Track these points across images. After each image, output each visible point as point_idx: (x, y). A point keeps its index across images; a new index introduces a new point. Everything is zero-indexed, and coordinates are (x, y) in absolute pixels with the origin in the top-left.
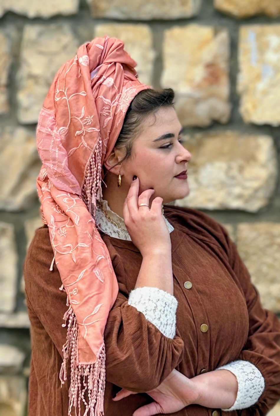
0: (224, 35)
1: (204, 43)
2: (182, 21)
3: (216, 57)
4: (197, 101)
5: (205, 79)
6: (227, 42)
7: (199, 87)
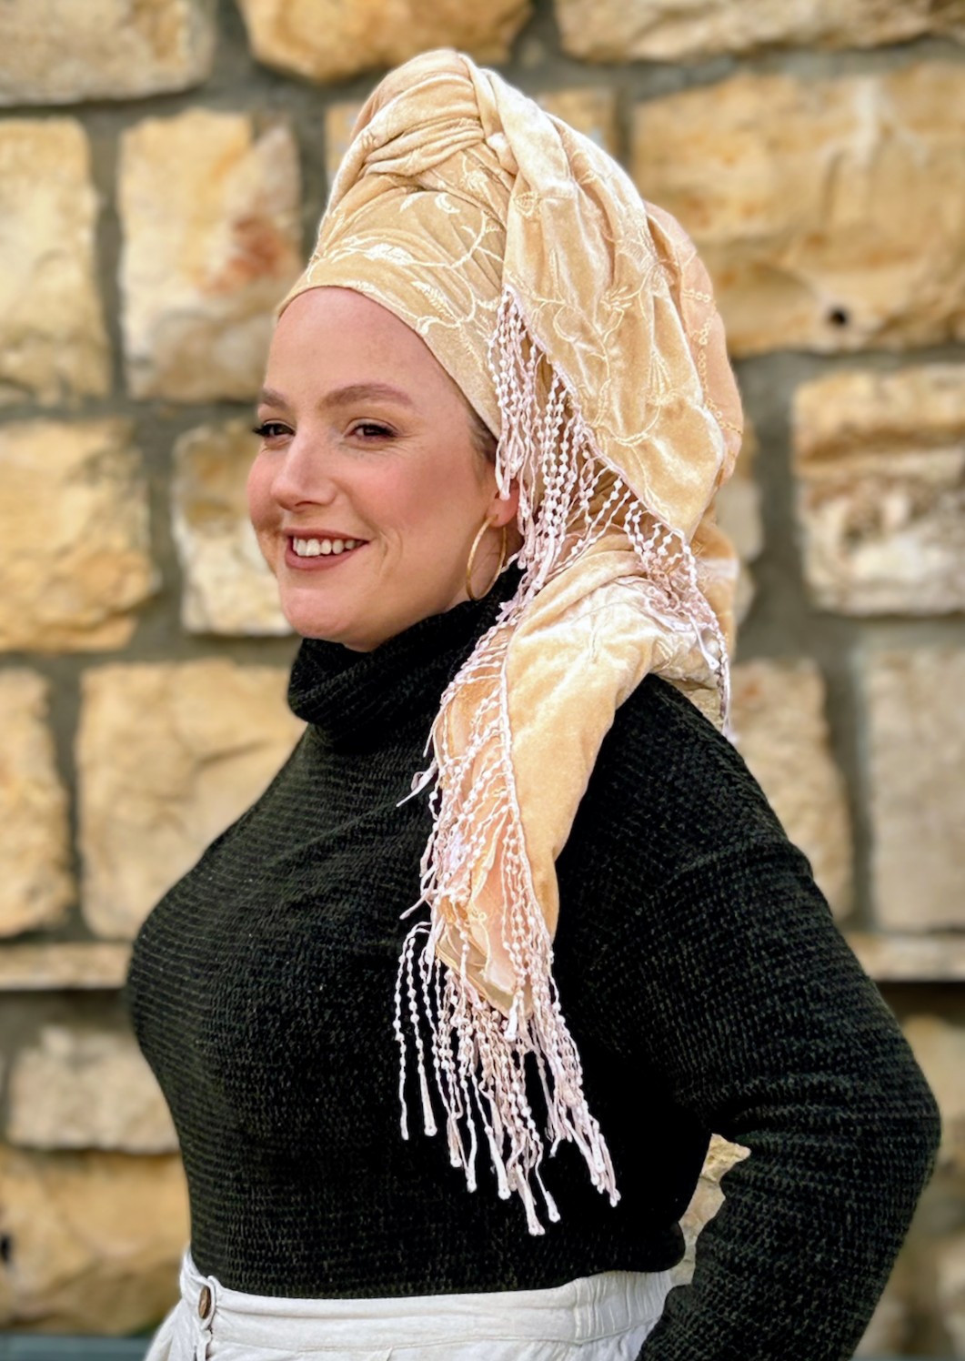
0: (279, 137)
1: (228, 161)
2: (166, 103)
3: (261, 198)
4: (218, 329)
5: (237, 264)
6: (290, 154)
7: (220, 287)
